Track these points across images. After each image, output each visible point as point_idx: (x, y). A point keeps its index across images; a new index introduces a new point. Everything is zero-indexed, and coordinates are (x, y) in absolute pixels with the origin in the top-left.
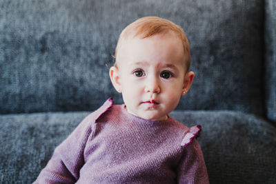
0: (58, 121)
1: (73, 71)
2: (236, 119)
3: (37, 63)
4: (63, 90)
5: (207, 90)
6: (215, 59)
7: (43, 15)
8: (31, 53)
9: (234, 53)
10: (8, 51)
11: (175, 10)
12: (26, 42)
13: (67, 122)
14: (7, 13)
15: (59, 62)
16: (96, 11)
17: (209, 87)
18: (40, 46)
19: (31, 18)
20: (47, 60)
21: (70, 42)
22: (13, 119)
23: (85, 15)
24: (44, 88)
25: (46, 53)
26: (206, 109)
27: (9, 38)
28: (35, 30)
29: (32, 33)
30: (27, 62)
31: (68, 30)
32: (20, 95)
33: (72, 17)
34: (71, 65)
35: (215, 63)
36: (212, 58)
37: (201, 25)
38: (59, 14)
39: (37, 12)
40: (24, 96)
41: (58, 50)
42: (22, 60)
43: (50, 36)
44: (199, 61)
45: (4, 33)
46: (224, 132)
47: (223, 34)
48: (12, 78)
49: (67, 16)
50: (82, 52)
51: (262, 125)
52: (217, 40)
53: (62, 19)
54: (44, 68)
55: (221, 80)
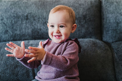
0: (32, 43)
1: (37, 26)
2: (93, 41)
3: (25, 24)
4: (34, 33)
5: (83, 32)
6: (85, 21)
7: (27, 7)
8: (23, 20)
9: (92, 19)
10: (15, 20)
11: (72, 5)
12: (21, 16)
13: (35, 43)
14: (15, 7)
15: (32, 23)
16: (45, 6)
17: (83, 31)
18: (26, 18)
19: (23, 8)
20: (28, 22)
21: (36, 16)
22: (17, 42)
23: (41, 7)
24: (28, 32)
25: (28, 20)
26: (82, 38)
27: (15, 15)
28: (24, 12)
29: (23, 13)
30: (22, 23)
31: (35, 12)
32: (20, 34)
33: (37, 8)
34: (37, 24)
35: (85, 23)
36: (84, 21)
37: (81, 10)
38: (32, 7)
39: (25, 6)
40: (21, 35)
41: (32, 19)
42: (20, 23)
43: (29, 14)
44: (80, 22)
45: (14, 14)
46: (89, 46)
47: (88, 13)
48: (17, 29)
49: (35, 8)
50: (40, 20)
51: (102, 43)
52: (86, 15)
53: (33, 8)
54: (28, 25)
55: (87, 28)
